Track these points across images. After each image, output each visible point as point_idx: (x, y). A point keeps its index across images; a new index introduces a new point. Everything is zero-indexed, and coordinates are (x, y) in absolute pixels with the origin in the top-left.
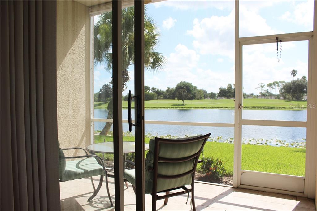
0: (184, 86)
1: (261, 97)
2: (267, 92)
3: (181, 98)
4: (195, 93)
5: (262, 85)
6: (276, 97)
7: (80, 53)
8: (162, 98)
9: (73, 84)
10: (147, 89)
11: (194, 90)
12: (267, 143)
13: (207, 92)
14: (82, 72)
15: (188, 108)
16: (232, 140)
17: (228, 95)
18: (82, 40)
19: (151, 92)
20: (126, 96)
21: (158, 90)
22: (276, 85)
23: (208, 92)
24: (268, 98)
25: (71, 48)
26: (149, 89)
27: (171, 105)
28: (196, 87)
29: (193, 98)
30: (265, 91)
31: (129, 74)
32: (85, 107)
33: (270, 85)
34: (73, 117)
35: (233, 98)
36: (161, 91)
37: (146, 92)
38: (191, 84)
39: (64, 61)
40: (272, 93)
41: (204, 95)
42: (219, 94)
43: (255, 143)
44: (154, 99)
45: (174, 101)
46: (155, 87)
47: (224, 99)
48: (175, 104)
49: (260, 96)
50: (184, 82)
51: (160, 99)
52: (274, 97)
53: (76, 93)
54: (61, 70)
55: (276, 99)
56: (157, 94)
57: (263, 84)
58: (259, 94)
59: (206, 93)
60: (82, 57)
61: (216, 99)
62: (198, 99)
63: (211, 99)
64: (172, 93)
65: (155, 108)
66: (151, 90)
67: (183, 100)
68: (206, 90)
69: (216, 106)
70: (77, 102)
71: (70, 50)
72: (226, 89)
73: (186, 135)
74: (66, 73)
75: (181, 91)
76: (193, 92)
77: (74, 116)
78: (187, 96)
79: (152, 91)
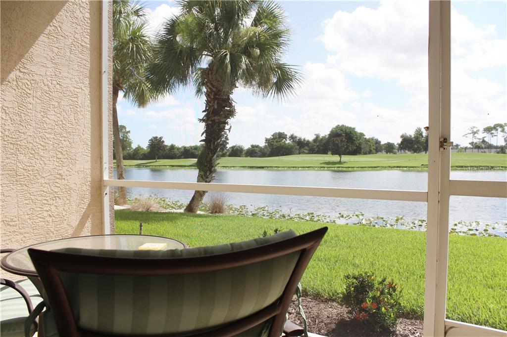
0: (342, 132)
1: (472, 150)
2: (484, 141)
3: (337, 151)
4: (360, 144)
5: (475, 130)
6: (498, 150)
7: (76, 36)
8: (306, 151)
9: (57, 104)
10: (282, 137)
11: (359, 138)
12: (487, 231)
13: (380, 142)
14: (81, 77)
15: (349, 167)
16: (422, 222)
17: (416, 146)
18: (81, 9)
19: (288, 141)
20: (248, 149)
21: (300, 139)
22: (500, 129)
23: (382, 143)
24: (485, 152)
25: (51, 24)
26: (285, 138)
27: (321, 164)
28: (362, 135)
29: (356, 151)
30: (479, 140)
31: (234, 104)
32: (89, 155)
33: (488, 130)
34: (58, 176)
35: (425, 152)
36: (304, 140)
37: (281, 142)
38: (354, 128)
39: (31, 50)
40: (492, 143)
41: (375, 147)
42: (400, 145)
43: (465, 229)
44: (294, 154)
45: (326, 157)
46: (295, 134)
47: (409, 153)
48: (327, 161)
49: (470, 148)
50: (343, 126)
51: (303, 153)
52: (495, 150)
53: (64, 122)
54: (23, 70)
55: (498, 153)
56: (298, 145)
57: (476, 128)
58: (470, 146)
59: (379, 145)
60: (82, 46)
61: (395, 153)
62: (365, 153)
63: (387, 153)
64: (322, 144)
65: (293, 167)
66: (288, 140)
67: (340, 155)
68: (379, 140)
69: (396, 165)
70: (67, 143)
71: (49, 28)
72: (413, 136)
73: (340, 214)
74: (36, 78)
75: (337, 140)
76: (357, 142)
77: (60, 174)
78: (347, 148)
79: (290, 140)
